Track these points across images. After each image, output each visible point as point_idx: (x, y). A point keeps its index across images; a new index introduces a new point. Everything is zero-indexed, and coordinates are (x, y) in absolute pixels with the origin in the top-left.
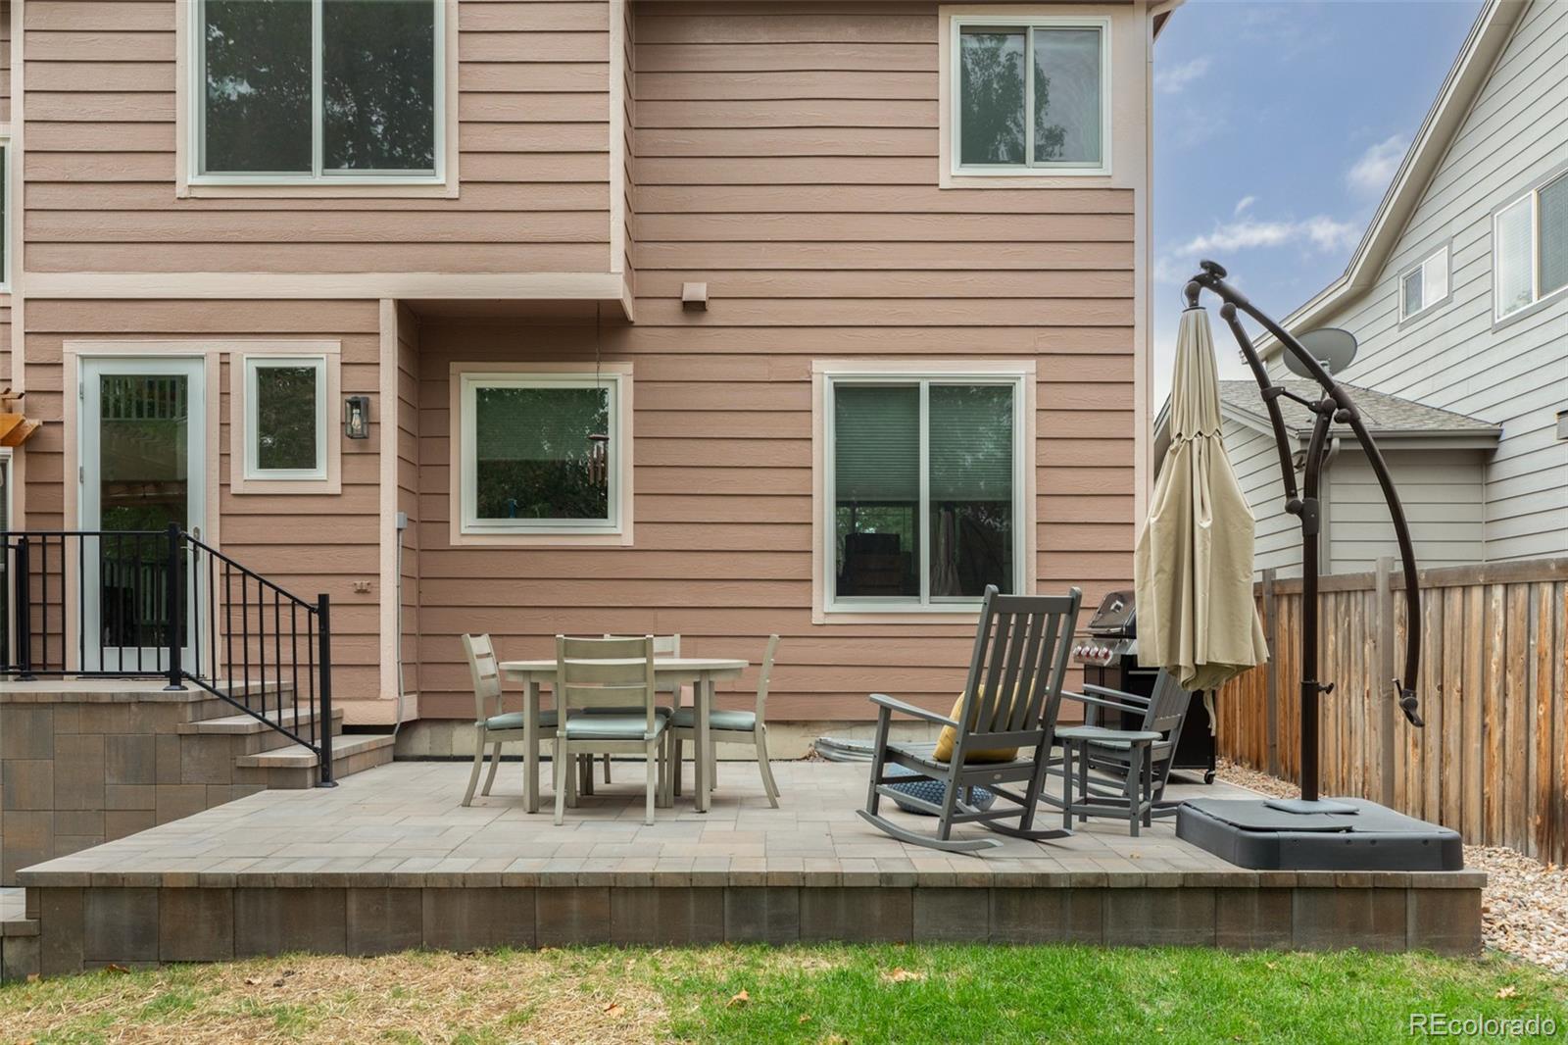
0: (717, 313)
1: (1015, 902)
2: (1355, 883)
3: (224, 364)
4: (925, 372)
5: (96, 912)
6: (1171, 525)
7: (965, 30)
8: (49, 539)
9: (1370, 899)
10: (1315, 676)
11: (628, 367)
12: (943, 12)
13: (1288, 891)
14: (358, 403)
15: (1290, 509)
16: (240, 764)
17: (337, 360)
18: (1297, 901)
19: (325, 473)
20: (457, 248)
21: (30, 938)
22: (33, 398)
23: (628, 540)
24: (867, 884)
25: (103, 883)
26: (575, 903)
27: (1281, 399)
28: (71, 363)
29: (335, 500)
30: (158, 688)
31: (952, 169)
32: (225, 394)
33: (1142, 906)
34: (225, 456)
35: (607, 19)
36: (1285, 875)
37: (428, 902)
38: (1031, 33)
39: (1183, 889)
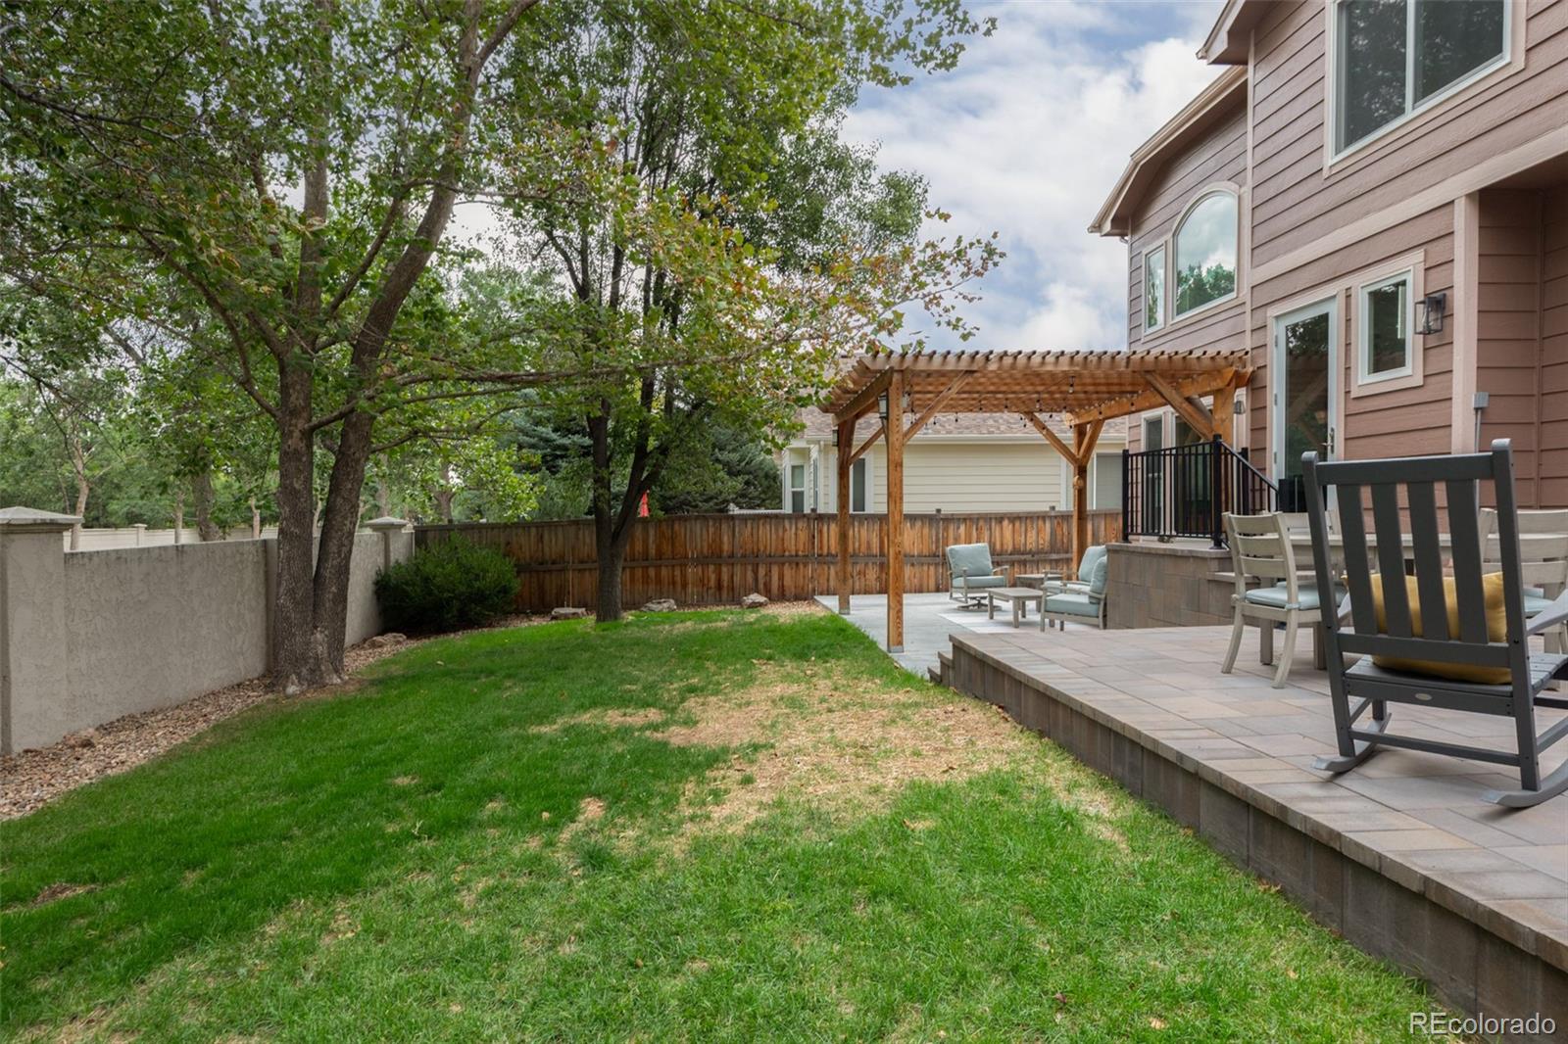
3: (1348, 297)
5: (962, 661)
14: (1438, 304)
19: (1411, 371)
20: (1521, 119)
28: (1271, 323)
29: (1419, 390)
32: (1349, 321)
34: (1348, 369)
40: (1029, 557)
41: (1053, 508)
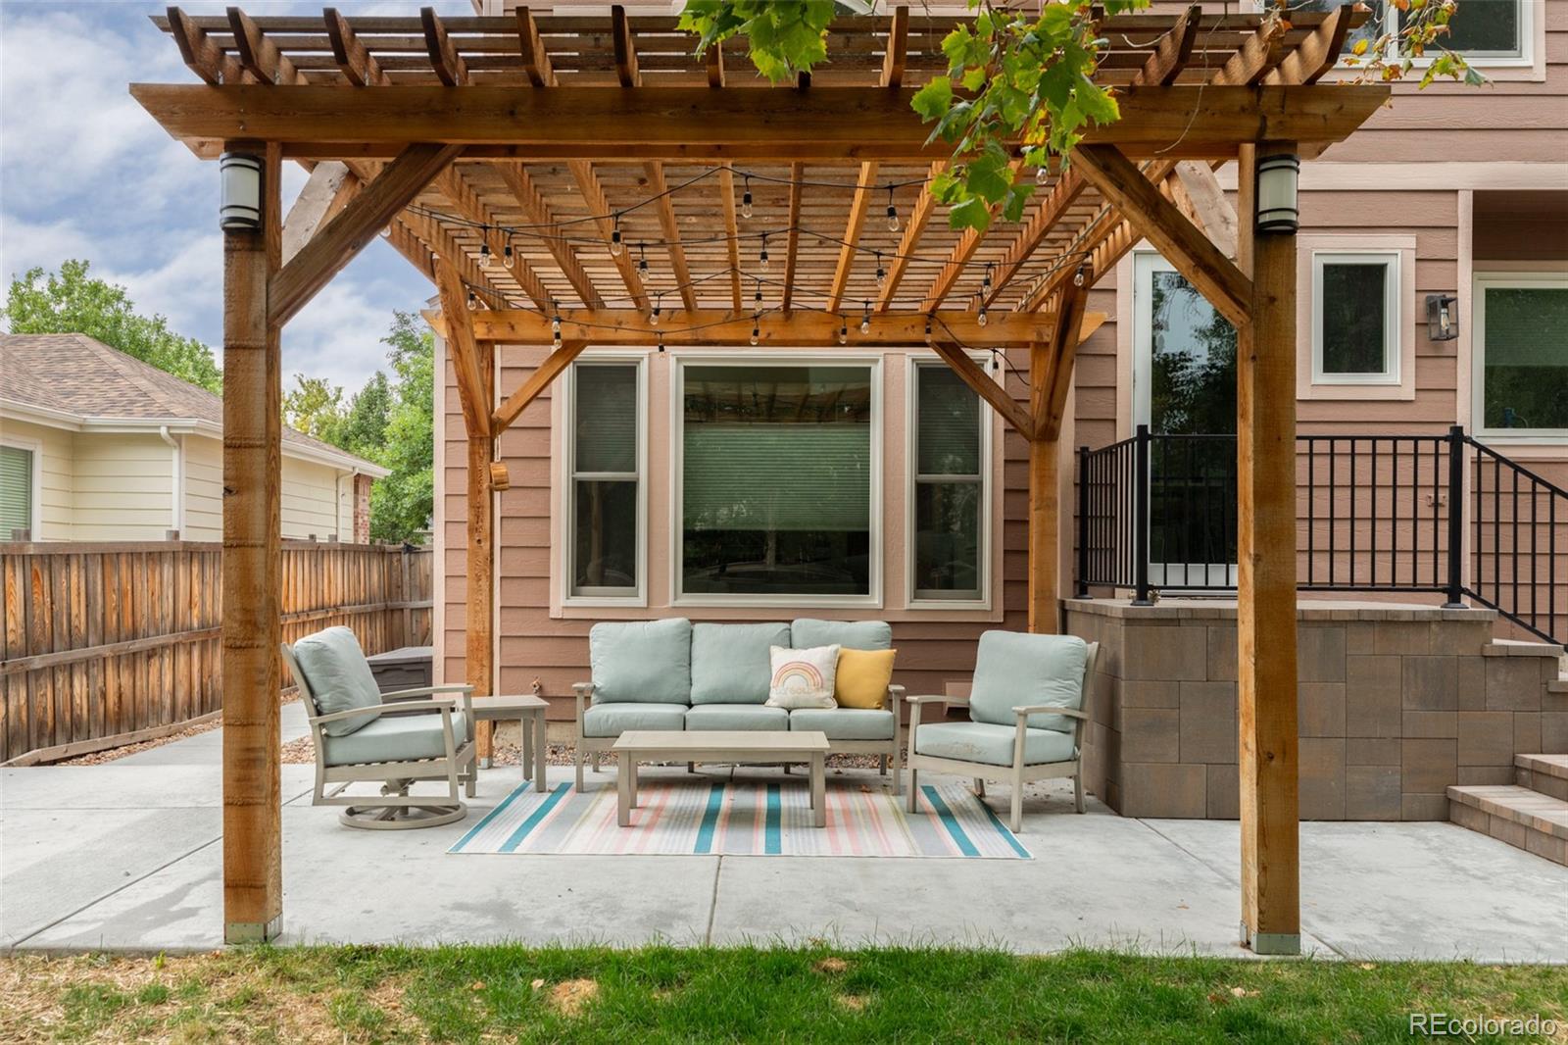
16: (1552, 689)
17: (1412, 255)
19: (1398, 375)
20: (1542, 134)
29: (1409, 406)
30: (1430, 605)
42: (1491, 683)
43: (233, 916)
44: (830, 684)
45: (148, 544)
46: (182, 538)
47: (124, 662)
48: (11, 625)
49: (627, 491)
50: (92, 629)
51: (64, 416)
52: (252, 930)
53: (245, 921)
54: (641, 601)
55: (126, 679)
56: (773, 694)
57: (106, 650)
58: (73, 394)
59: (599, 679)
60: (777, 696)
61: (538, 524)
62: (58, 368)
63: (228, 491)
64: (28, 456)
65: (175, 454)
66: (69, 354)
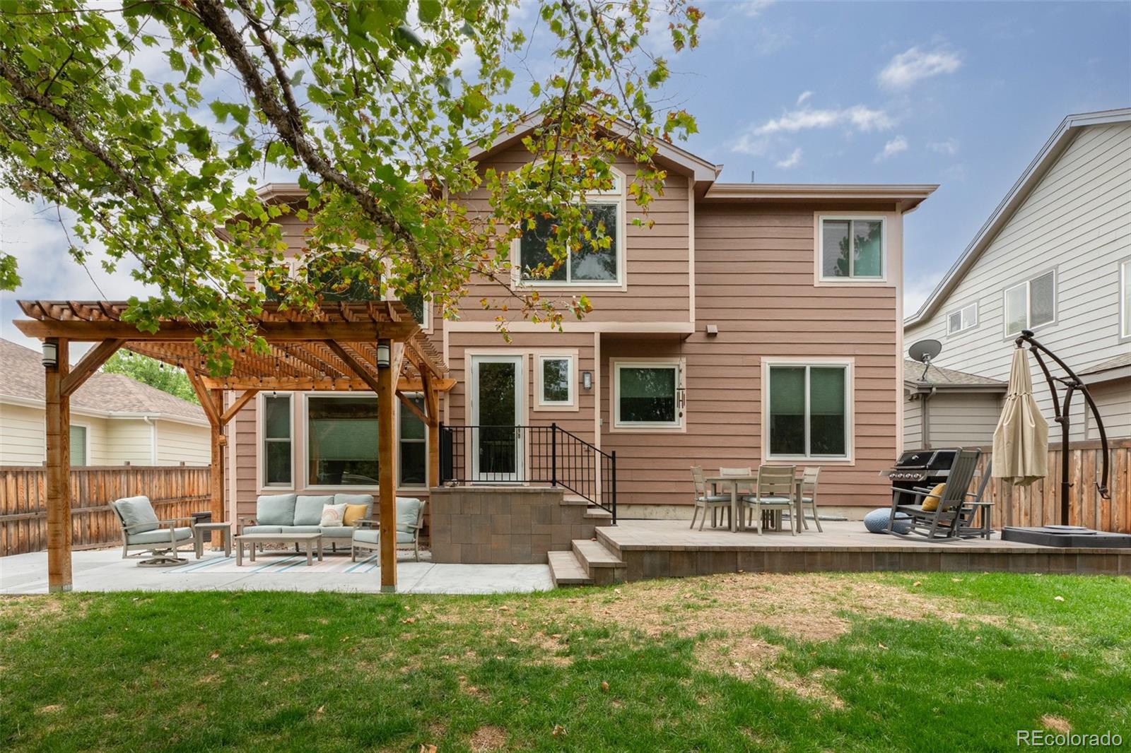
0: (721, 337)
1: (976, 558)
2: (1100, 552)
3: (531, 359)
4: (808, 362)
5: (647, 559)
6: (1013, 427)
7: (825, 221)
8: (458, 429)
9: (1105, 557)
10: (1067, 480)
11: (684, 360)
12: (816, 214)
13: (1075, 555)
15: (1057, 421)
16: (584, 516)
17: (577, 357)
18: (1078, 558)
19: (572, 403)
20: (626, 312)
21: (624, 568)
22: (452, 372)
23: (684, 431)
24: (925, 551)
25: (651, 549)
26: (819, 557)
27: (1054, 381)
28: (467, 358)
29: (576, 413)
30: (548, 487)
31: (820, 279)
32: (531, 371)
33: (1022, 561)
34: (531, 396)
35: (688, 219)
36: (1074, 549)
37: (766, 557)
38: (853, 223)
39: (1038, 554)
40: (32, 515)
41: (128, 463)
42: (563, 515)
43: (51, 584)
44: (342, 518)
45: (113, 467)
46: (131, 464)
47: (100, 515)
48: (41, 498)
49: (287, 446)
50: (83, 501)
51: (102, 412)
52: (58, 588)
53: (56, 585)
54: (292, 488)
55: (101, 521)
56: (322, 522)
57: (90, 509)
58: (108, 402)
59: (258, 517)
60: (323, 522)
61: (252, 458)
62: (105, 390)
63: (48, 449)
64: (84, 429)
65: (152, 428)
66: (112, 383)
